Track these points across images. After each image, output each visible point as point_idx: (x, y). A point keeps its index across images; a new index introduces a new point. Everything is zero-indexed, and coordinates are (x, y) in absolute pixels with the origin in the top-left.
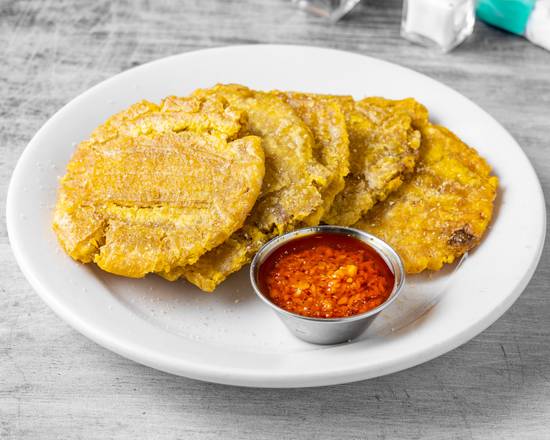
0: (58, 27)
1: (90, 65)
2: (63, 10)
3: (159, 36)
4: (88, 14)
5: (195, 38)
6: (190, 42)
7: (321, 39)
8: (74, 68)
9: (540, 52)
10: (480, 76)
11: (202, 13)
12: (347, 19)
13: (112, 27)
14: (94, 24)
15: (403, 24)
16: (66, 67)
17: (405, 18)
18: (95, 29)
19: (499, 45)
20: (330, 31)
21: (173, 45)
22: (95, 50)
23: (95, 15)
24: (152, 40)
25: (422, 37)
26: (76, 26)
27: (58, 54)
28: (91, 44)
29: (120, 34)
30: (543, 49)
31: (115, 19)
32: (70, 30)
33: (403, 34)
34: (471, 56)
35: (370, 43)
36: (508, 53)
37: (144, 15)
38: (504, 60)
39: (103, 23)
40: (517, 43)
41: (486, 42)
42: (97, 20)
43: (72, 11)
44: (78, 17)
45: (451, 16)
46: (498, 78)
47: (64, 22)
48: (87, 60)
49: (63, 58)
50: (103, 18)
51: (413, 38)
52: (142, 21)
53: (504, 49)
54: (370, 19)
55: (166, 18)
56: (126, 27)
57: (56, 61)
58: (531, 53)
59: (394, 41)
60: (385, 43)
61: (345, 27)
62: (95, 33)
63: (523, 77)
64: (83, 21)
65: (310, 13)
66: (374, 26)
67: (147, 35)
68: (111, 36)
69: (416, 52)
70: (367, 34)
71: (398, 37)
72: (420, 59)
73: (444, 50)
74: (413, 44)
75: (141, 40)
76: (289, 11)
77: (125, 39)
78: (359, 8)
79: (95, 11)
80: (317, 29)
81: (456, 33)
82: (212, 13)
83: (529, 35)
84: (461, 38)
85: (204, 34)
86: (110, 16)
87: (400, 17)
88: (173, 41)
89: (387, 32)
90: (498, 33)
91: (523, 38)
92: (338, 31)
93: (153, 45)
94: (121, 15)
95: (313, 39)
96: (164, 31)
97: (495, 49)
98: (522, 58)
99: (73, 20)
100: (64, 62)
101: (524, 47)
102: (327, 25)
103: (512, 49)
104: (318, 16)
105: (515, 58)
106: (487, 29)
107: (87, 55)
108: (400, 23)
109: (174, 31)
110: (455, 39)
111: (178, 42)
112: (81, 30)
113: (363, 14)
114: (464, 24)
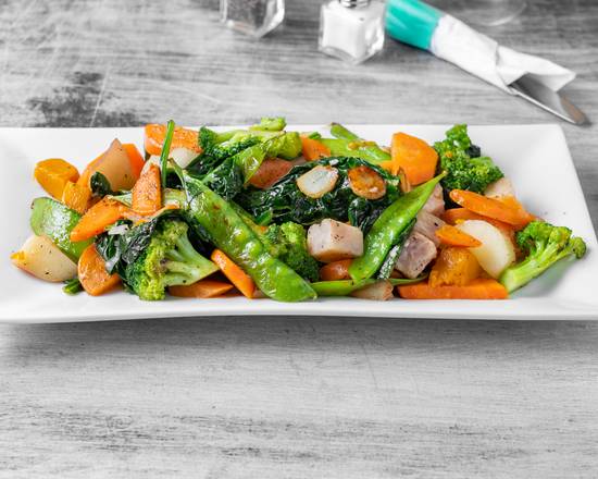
0: (8, 44)
1: (36, 75)
2: (13, 30)
3: (99, 50)
4: (35, 34)
5: (132, 52)
6: (127, 55)
7: (247, 52)
8: (22, 77)
9: (443, 64)
10: (389, 83)
11: (139, 32)
12: (270, 36)
13: (57, 44)
14: (40, 42)
15: (320, 39)
16: (14, 76)
17: (322, 35)
18: (41, 46)
19: (406, 58)
20: (254, 46)
21: (112, 58)
22: (42, 63)
23: (42, 34)
24: (93, 54)
25: (337, 50)
26: (23, 43)
27: (8, 66)
28: (38, 58)
29: (64, 50)
30: (445, 61)
31: (59, 37)
32: (19, 47)
33: (320, 49)
34: (381, 67)
35: (290, 56)
36: (414, 64)
37: (87, 34)
38: (410, 70)
39: (49, 41)
40: (423, 57)
41: (395, 55)
42: (43, 39)
43: (22, 31)
44: (26, 36)
45: (362, 31)
46: (404, 84)
47: (13, 41)
48: (35, 70)
49: (13, 69)
50: (49, 37)
51: (329, 51)
52: (84, 39)
53: (411, 62)
54: (289, 36)
55: (106, 36)
56: (69, 43)
57: (6, 72)
58: (435, 64)
59: (312, 54)
60: (304, 56)
61: (268, 43)
62: (41, 49)
63: (426, 84)
64: (31, 40)
65: (236, 32)
66: (295, 43)
67: (89, 50)
68: (56, 51)
69: (331, 63)
70: (288, 49)
71: (316, 52)
72: (335, 69)
73: (357, 62)
74: (330, 57)
75: (83, 54)
76: (218, 30)
77: (68, 54)
78: (281, 28)
79: (43, 30)
80: (243, 45)
81: (368, 47)
82: (147, 32)
83: (433, 50)
84: (372, 52)
85: (140, 48)
86: (55, 35)
87: (317, 35)
88: (112, 55)
89: (306, 47)
90: (406, 48)
91: (428, 52)
92: (262, 46)
93: (94, 58)
94: (65, 34)
95: (238, 53)
96: (105, 47)
97: (403, 61)
98: (426, 69)
99: (21, 39)
100: (13, 73)
101: (428, 60)
102: (252, 41)
103: (418, 61)
104: (244, 34)
105: (420, 68)
106: (395, 45)
107: (34, 67)
108: (317, 40)
109: (112, 47)
110: (367, 53)
111: (116, 55)
112: (29, 47)
113: (285, 33)
114: (375, 39)
